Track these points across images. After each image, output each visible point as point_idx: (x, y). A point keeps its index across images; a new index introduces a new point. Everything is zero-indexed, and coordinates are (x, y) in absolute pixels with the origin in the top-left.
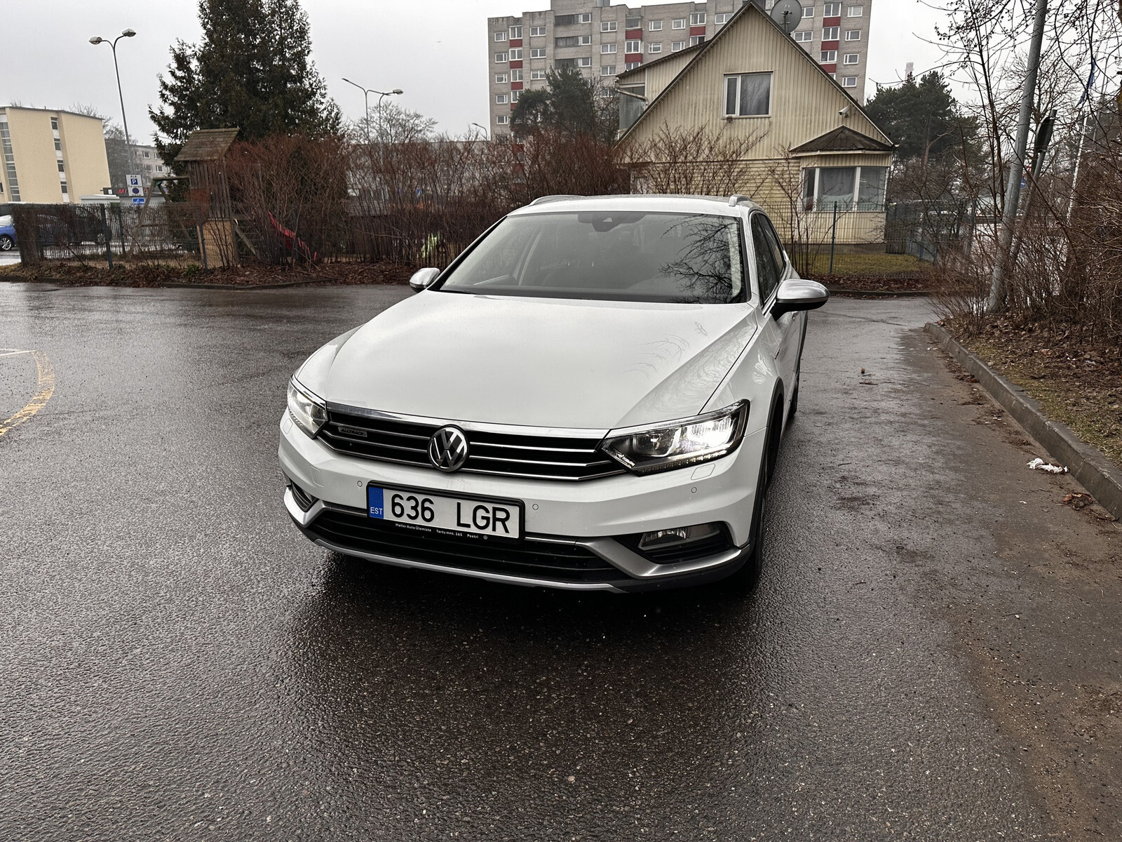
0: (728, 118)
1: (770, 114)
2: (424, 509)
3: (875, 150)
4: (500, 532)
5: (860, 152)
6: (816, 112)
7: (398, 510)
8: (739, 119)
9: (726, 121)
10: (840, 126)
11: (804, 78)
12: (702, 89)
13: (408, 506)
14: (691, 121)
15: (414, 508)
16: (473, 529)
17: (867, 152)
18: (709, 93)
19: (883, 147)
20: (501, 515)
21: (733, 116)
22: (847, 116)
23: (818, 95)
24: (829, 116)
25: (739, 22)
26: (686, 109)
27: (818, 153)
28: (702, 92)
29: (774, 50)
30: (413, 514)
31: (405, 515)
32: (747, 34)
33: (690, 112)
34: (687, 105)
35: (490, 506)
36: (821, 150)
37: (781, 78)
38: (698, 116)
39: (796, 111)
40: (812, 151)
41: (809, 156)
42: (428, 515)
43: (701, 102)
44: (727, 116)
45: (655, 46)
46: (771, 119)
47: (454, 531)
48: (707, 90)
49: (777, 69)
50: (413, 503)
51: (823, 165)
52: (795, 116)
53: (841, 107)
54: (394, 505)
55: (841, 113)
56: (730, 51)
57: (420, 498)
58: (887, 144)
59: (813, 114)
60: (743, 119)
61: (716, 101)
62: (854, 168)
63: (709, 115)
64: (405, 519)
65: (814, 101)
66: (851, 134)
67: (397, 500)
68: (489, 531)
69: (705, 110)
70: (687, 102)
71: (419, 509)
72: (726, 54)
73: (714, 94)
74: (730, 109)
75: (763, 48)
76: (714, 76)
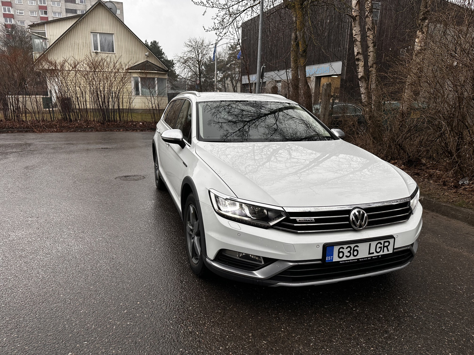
0: (95, 52)
1: (115, 52)
2: (354, 251)
3: (162, 71)
4: (386, 252)
5: (156, 72)
6: (135, 53)
7: (341, 255)
8: (101, 53)
9: (94, 53)
10: (146, 60)
11: (128, 38)
12: (81, 37)
13: (346, 251)
14: (77, 52)
15: (349, 252)
16: (375, 254)
17: (159, 72)
18: (84, 40)
19: (164, 70)
20: (386, 244)
21: (98, 51)
22: (148, 56)
23: (135, 46)
24: (141, 56)
25: (95, 9)
26: (74, 46)
27: (139, 71)
28: (81, 39)
29: (113, 25)
30: (348, 255)
31: (344, 256)
32: (100, 15)
33: (76, 48)
34: (74, 45)
35: (382, 242)
36: (140, 70)
37: (117, 37)
38: (80, 50)
39: (126, 52)
40: (136, 70)
41: (135, 72)
42: (355, 253)
43: (81, 43)
44: (95, 51)
45: (20, 12)
46: (115, 55)
47: (367, 258)
48: (83, 38)
49: (115, 33)
50: (349, 249)
51: (141, 76)
52: (126, 54)
53: (145, 52)
54: (339, 252)
55: (146, 55)
56: (92, 22)
57: (352, 246)
58: (165, 69)
59: (134, 54)
60: (102, 53)
61: (88, 44)
62: (154, 78)
63: (86, 50)
64: (345, 258)
65: (134, 49)
66: (151, 64)
67: (341, 250)
68: (381, 253)
69: (83, 47)
70: (73, 43)
71: (352, 252)
72: (90, 23)
73: (87, 40)
74: (96, 48)
75: (108, 22)
76: (86, 32)
